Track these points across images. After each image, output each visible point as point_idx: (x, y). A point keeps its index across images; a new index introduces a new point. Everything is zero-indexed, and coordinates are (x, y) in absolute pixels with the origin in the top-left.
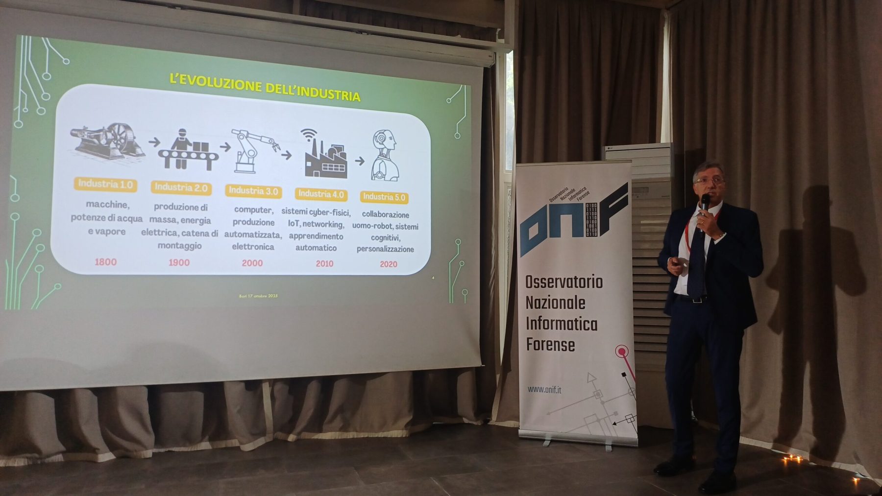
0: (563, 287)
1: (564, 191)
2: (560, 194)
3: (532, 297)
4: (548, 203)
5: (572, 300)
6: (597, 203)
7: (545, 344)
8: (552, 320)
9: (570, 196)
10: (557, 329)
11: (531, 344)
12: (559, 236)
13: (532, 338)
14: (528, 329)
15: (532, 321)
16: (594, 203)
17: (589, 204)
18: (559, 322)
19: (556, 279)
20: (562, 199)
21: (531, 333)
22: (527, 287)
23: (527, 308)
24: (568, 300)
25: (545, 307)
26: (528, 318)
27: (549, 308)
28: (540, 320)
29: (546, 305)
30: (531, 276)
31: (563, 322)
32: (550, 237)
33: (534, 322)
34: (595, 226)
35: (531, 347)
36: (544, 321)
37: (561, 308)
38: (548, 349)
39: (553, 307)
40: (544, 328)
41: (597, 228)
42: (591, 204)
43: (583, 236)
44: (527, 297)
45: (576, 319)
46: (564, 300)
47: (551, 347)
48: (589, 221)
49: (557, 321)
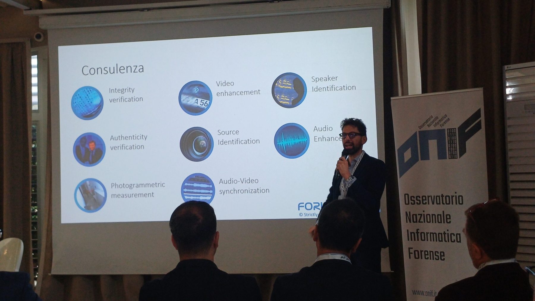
0: (433, 203)
1: (429, 119)
2: (427, 121)
3: (410, 212)
4: (418, 130)
5: (441, 215)
6: (455, 129)
7: (423, 253)
8: (427, 233)
9: (434, 123)
10: (431, 241)
11: (412, 253)
12: (429, 159)
13: (412, 248)
14: (408, 240)
15: (411, 233)
16: (454, 129)
17: (450, 129)
18: (432, 235)
19: (428, 197)
20: (429, 126)
21: (411, 244)
22: (406, 204)
23: (407, 222)
24: (438, 215)
25: (421, 221)
26: (408, 230)
27: (425, 222)
28: (417, 233)
29: (422, 220)
30: (408, 195)
31: (435, 235)
32: (421, 160)
33: (413, 234)
34: (455, 148)
35: (412, 256)
36: (421, 233)
37: (433, 222)
38: (425, 258)
39: (427, 222)
40: (422, 240)
41: (457, 151)
42: (451, 129)
43: (446, 158)
44: (406, 213)
45: (444, 232)
46: (435, 215)
47: (428, 256)
48: (451, 145)
49: (431, 233)
